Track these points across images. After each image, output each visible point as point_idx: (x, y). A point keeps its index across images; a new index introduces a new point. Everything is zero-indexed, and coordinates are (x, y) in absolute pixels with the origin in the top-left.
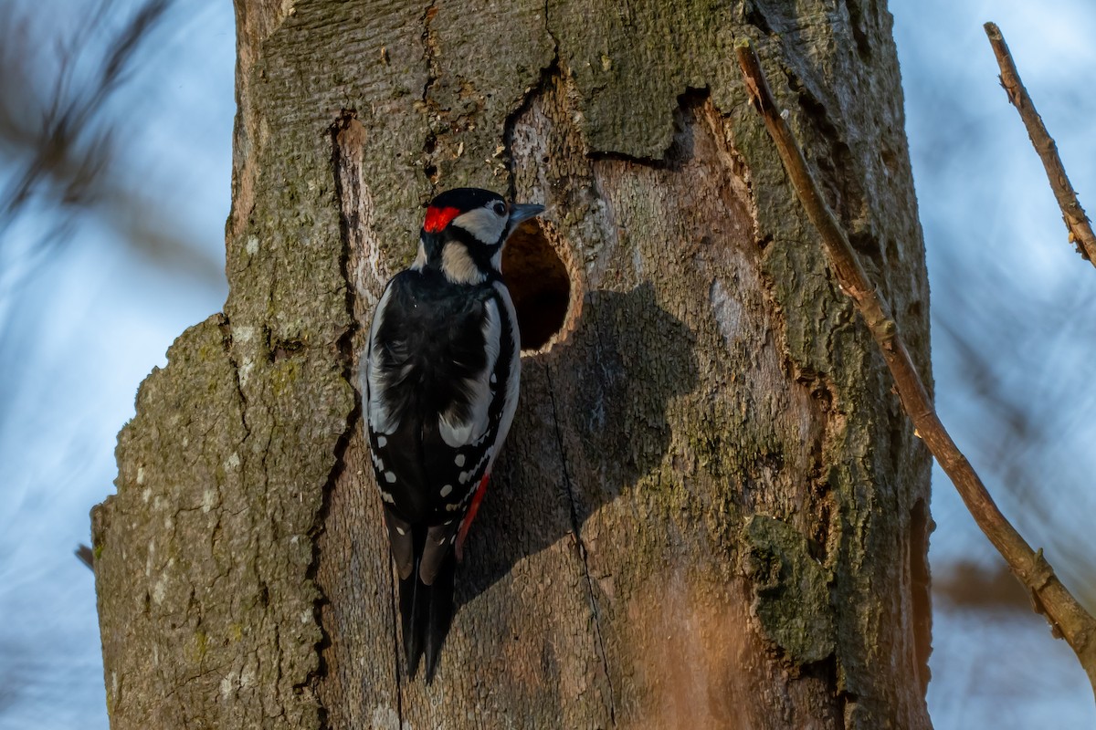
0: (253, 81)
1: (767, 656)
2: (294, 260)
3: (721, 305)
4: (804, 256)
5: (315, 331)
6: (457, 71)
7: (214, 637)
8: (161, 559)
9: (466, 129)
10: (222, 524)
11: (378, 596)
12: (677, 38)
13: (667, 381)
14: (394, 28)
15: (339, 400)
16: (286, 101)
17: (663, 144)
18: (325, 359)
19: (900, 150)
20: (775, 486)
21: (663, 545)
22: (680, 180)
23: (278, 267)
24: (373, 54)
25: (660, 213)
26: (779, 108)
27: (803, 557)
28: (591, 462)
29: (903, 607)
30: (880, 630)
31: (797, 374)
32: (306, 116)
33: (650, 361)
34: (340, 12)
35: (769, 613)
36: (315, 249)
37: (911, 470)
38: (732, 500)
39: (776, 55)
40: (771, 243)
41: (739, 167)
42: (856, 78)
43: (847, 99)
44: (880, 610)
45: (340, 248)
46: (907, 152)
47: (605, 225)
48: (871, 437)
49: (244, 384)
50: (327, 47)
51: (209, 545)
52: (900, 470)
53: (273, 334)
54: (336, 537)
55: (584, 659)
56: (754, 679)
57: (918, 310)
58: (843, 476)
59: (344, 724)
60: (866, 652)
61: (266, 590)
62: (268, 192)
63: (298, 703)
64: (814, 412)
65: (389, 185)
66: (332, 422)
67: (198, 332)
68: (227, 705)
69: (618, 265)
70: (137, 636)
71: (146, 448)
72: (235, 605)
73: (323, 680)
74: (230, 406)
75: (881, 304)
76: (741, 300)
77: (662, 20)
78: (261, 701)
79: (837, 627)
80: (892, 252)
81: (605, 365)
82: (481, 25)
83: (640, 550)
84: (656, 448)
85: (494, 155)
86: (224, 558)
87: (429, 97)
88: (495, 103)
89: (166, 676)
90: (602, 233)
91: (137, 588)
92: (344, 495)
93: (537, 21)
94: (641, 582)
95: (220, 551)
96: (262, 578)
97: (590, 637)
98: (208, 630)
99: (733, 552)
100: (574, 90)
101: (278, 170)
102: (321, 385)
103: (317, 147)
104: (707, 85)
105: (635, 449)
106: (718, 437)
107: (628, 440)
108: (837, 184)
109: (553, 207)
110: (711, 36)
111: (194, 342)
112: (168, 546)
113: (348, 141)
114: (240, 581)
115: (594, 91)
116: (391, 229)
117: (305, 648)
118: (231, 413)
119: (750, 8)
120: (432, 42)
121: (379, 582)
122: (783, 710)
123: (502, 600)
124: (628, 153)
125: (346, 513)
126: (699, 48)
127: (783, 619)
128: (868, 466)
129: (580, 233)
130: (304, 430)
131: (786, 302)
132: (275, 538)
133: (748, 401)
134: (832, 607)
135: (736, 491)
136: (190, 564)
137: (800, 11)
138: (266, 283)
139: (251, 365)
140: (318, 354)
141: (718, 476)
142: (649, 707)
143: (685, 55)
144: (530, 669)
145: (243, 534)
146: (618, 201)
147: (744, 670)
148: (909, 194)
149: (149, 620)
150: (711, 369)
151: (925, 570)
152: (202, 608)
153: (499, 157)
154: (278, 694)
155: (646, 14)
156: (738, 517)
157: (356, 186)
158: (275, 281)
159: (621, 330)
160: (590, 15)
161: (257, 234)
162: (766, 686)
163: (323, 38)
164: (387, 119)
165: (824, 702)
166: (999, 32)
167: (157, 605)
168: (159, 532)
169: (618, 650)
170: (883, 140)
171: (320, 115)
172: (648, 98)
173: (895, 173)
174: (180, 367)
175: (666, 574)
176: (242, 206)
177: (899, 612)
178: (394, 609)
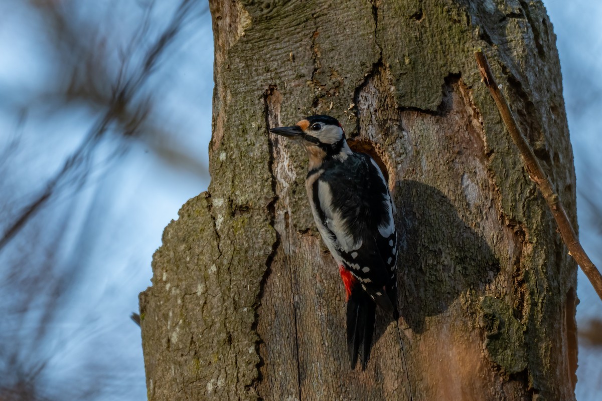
0: (223, 71)
1: (492, 369)
2: (245, 164)
3: (467, 186)
4: (510, 161)
5: (256, 200)
6: (329, 65)
7: (203, 361)
8: (175, 320)
9: (334, 95)
10: (208, 302)
11: (289, 339)
12: (444, 47)
13: (439, 226)
14: (296, 42)
15: (268, 236)
16: (240, 81)
17: (437, 102)
18: (261, 215)
19: (560, 105)
20: (496, 281)
22: (446, 122)
23: (236, 168)
24: (286, 56)
25: (435, 138)
26: (497, 84)
27: (511, 318)
29: (563, 344)
30: (551, 356)
31: (507, 222)
32: (251, 89)
33: (431, 216)
34: (268, 34)
35: (493, 347)
36: (255, 158)
37: (566, 272)
38: (473, 288)
39: (495, 56)
40: (493, 154)
41: (477, 114)
42: (537, 68)
43: (532, 79)
44: (551, 346)
45: (269, 157)
46: (564, 106)
47: (407, 144)
48: (546, 255)
49: (219, 229)
50: (261, 53)
51: (201, 313)
52: (561, 272)
53: (234, 202)
54: (267, 308)
55: (397, 372)
56: (485, 382)
57: (570, 188)
58: (531, 275)
60: (544, 367)
61: (230, 337)
62: (231, 128)
63: (247, 395)
64: (516, 242)
66: (264, 248)
67: (195, 201)
68: (210, 396)
69: (414, 166)
70: (163, 361)
71: (167, 262)
72: (214, 344)
73: (260, 383)
74: (211, 240)
75: (551, 186)
76: (478, 184)
77: (436, 38)
78: (228, 394)
79: (528, 355)
80: (556, 158)
81: (407, 218)
82: (342, 40)
84: (433, 261)
85: (349, 109)
86: (209, 320)
87: (315, 78)
88: (350, 80)
89: (178, 381)
90: (405, 149)
91: (163, 335)
92: (271, 286)
93: (371, 39)
95: (206, 316)
96: (228, 330)
97: (400, 360)
98: (200, 357)
99: (474, 315)
100: (390, 74)
101: (236, 117)
102: (259, 228)
103: (256, 105)
104: (460, 72)
105: (423, 262)
106: (466, 255)
107: (419, 257)
108: (528, 123)
109: (380, 136)
110: (461, 46)
111: (192, 206)
112: (179, 313)
113: (273, 101)
114: (217, 331)
115: (401, 75)
116: (295, 148)
117: (251, 366)
118: (212, 244)
119: (482, 32)
120: (316, 50)
121: (289, 332)
122: (500, 398)
124: (418, 107)
125: (272, 295)
126: (455, 52)
127: (500, 350)
128: (545, 271)
129: (394, 149)
130: (250, 252)
131: (501, 185)
132: (235, 309)
134: (526, 344)
135: (475, 284)
136: (191, 323)
137: (508, 33)
138: (230, 176)
139: (222, 219)
140: (257, 212)
141: (466, 276)
142: (430, 396)
143: (448, 57)
144: (368, 377)
145: (218, 307)
146: (413, 132)
147: (480, 377)
148: (565, 129)
149: (169, 352)
150: (462, 220)
151: (574, 325)
152: (197, 346)
153: (351, 109)
154: (237, 390)
155: (428, 35)
156: (477, 297)
158: (235, 175)
159: (415, 200)
160: (398, 36)
161: (225, 150)
162: (492, 386)
163: (259, 48)
164: (293, 90)
165: (522, 394)
167: (173, 344)
168: (174, 306)
169: (414, 367)
170: (551, 100)
171: (258, 88)
172: (429, 79)
173: (558, 118)
174: (185, 220)
175: (439, 327)
176: (218, 136)
177: (561, 346)
178: (297, 346)
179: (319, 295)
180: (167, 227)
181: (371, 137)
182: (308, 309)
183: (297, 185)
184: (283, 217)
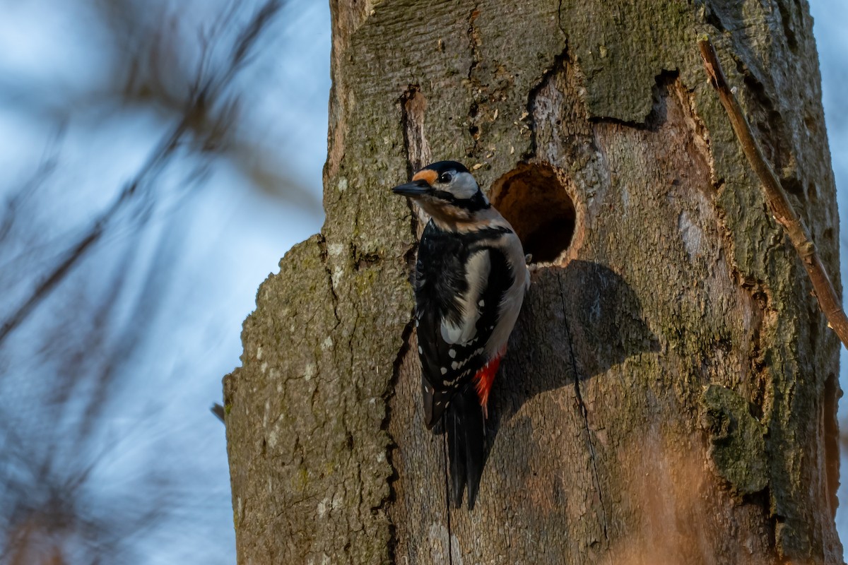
0: (344, 64)
1: (719, 488)
2: (373, 195)
3: (687, 230)
4: (747, 195)
5: (388, 247)
6: (493, 57)
7: (313, 472)
8: (274, 414)
9: (500, 99)
10: (319, 389)
11: (434, 443)
12: (655, 33)
14: (447, 25)
15: (406, 298)
16: (368, 78)
17: (645, 111)
18: (395, 268)
19: (818, 117)
20: (725, 363)
21: (643, 406)
22: (657, 138)
23: (361, 201)
24: (432, 44)
25: (642, 162)
26: (729, 86)
27: (746, 415)
28: (591, 345)
29: (819, 452)
30: (802, 469)
31: (742, 281)
32: (383, 89)
33: (634, 271)
34: (408, 13)
35: (721, 457)
36: (389, 187)
37: (825, 352)
38: (694, 373)
39: (727, 46)
40: (723, 185)
41: (700, 129)
42: (786, 64)
43: (779, 79)
44: (802, 455)
46: (824, 118)
47: (602, 170)
48: (796, 328)
49: (336, 287)
50: (398, 39)
51: (310, 404)
52: (817, 352)
53: (358, 249)
54: (402, 399)
56: (709, 505)
57: (831, 234)
58: (776, 356)
59: (408, 537)
60: (791, 486)
61: (351, 438)
62: (354, 145)
63: (374, 521)
64: (754, 309)
65: (444, 140)
66: (400, 314)
67: (303, 247)
68: (322, 522)
69: (611, 201)
70: (257, 471)
71: (263, 333)
72: (329, 449)
73: (393, 504)
74: (325, 302)
75: (804, 230)
76: (701, 227)
77: (645, 20)
78: (347, 519)
79: (770, 468)
80: (811, 192)
81: (601, 274)
82: (511, 23)
83: (626, 410)
84: (638, 335)
85: (520, 119)
86: (321, 414)
88: (522, 80)
89: (277, 500)
90: (600, 176)
91: (257, 436)
92: (409, 368)
93: (552, 21)
94: (626, 434)
95: (317, 409)
96: (348, 429)
97: (589, 474)
98: (309, 467)
99: (695, 412)
100: (579, 71)
101: (362, 129)
102: (393, 287)
103: (390, 112)
104: (677, 68)
105: (623, 336)
106: (684, 327)
107: (618, 329)
108: (772, 142)
109: (564, 158)
110: (680, 32)
112: (279, 405)
113: (413, 108)
114: (332, 431)
115: (594, 72)
117: (380, 480)
118: (326, 307)
119: (709, 12)
120: (475, 36)
122: (730, 528)
123: (524, 446)
124: (619, 118)
125: (410, 381)
126: (671, 41)
127: (731, 461)
128: (794, 349)
129: (583, 177)
130: (380, 321)
131: (734, 228)
132: (358, 399)
133: (706, 301)
134: (767, 453)
135: (697, 367)
136: (296, 418)
137: (745, 14)
138: (353, 212)
139: (342, 272)
140: (390, 264)
141: (683, 355)
142: (632, 525)
143: (661, 46)
144: (545, 497)
145: (334, 396)
146: (611, 154)
147: (702, 498)
148: (824, 150)
149: (265, 459)
150: (679, 277)
151: (835, 426)
152: (304, 451)
153: (524, 120)
154: (360, 514)
155: (632, 16)
156: (698, 386)
157: (419, 141)
158: (359, 211)
159: (613, 248)
160: (591, 17)
161: (346, 176)
162: (718, 511)
163: (395, 32)
164: (442, 92)
165: (760, 522)
167: (270, 448)
168: (273, 395)
169: (610, 483)
170: (805, 110)
171: (393, 89)
172: (633, 78)
173: (815, 134)
174: (289, 274)
175: (645, 428)
176: (335, 155)
177: (816, 456)
180: (263, 283)
181: (552, 160)
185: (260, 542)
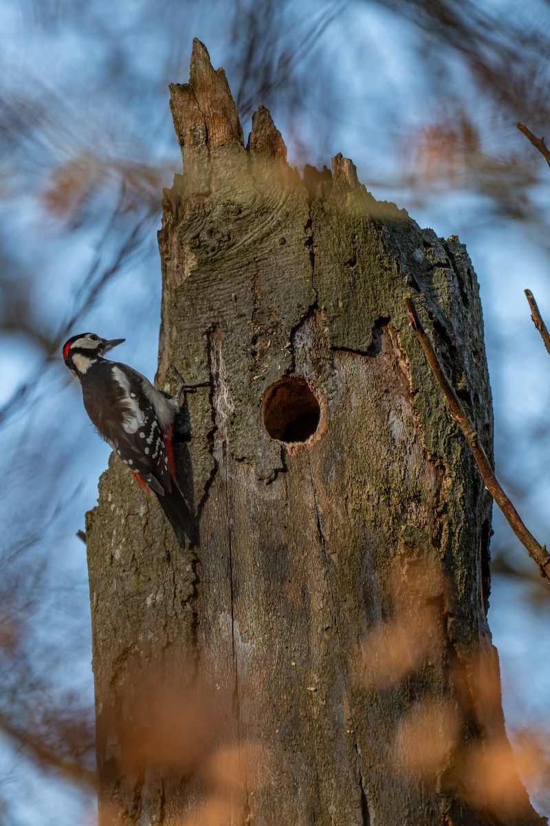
0: (169, 308)
3: (393, 422)
4: (434, 400)
5: (196, 430)
6: (268, 306)
7: (143, 577)
8: (119, 538)
9: (272, 334)
10: (149, 522)
11: (223, 559)
12: (375, 292)
13: (366, 459)
14: (238, 284)
15: (207, 463)
16: (185, 318)
17: (367, 344)
18: (201, 444)
19: (481, 350)
20: (417, 511)
21: (362, 538)
22: (375, 362)
24: (228, 296)
25: (365, 377)
26: (424, 328)
27: (429, 546)
28: (328, 497)
29: (477, 572)
30: (466, 583)
31: (429, 457)
32: (195, 326)
33: (358, 449)
34: (213, 275)
35: (413, 573)
37: (483, 505)
38: (396, 517)
39: (423, 302)
40: (418, 393)
41: (404, 356)
42: (461, 314)
43: (456, 324)
44: (466, 573)
45: (210, 390)
46: (485, 351)
47: (338, 382)
48: (464, 489)
50: (206, 292)
51: (142, 532)
52: (477, 505)
54: (204, 530)
55: (322, 592)
57: (488, 428)
58: (450, 507)
59: (205, 620)
60: (459, 593)
61: (169, 555)
62: (175, 362)
63: (183, 610)
64: (437, 476)
65: (234, 360)
66: (203, 474)
68: (149, 609)
69: (344, 402)
70: (106, 575)
71: (113, 484)
72: (154, 562)
73: (196, 599)
75: (471, 424)
76: (403, 421)
77: (368, 284)
78: (165, 608)
79: (445, 581)
80: (476, 399)
81: (336, 450)
82: (281, 283)
83: (351, 540)
84: (359, 491)
85: (285, 347)
86: (150, 539)
87: (255, 318)
88: (287, 321)
89: (120, 594)
90: (337, 386)
91: (107, 552)
92: (208, 509)
93: (307, 283)
94: (351, 556)
95: (147, 535)
96: (167, 549)
97: (325, 582)
98: (141, 573)
99: (396, 543)
100: (325, 316)
101: (181, 351)
102: (199, 456)
103: (200, 341)
104: (389, 316)
105: (349, 491)
106: (390, 487)
107: (346, 487)
108: (451, 366)
109: (313, 373)
110: (391, 292)
112: (122, 532)
113: (215, 338)
114: (157, 550)
115: (334, 317)
116: (234, 382)
117: (187, 583)
119: (411, 279)
120: (256, 291)
121: (224, 552)
123: (283, 562)
124: (350, 348)
125: (209, 518)
126: (386, 298)
127: (419, 576)
128: (462, 503)
129: (326, 386)
130: (190, 478)
131: (424, 422)
133: (405, 470)
135: (398, 513)
136: (133, 541)
137: (435, 281)
140: (197, 441)
141: (389, 505)
143: (379, 301)
144: (296, 597)
145: (159, 527)
146: (344, 371)
148: (485, 372)
149: (112, 567)
150: (387, 453)
151: (489, 554)
152: (138, 562)
153: (288, 348)
154: (174, 605)
155: (361, 280)
156: (399, 526)
157: (218, 360)
159: (344, 434)
160: (333, 281)
161: (170, 382)
163: (204, 288)
164: (234, 328)
165: (438, 617)
166: (532, 294)
167: (116, 560)
168: (118, 525)
169: (339, 588)
170: (473, 345)
171: (202, 325)
172: (360, 321)
173: (479, 361)
176: (163, 369)
177: (476, 574)
178: (231, 566)
179: (253, 519)
181: (305, 374)
182: (242, 532)
183: (235, 417)
184: (222, 446)
185: (108, 622)
